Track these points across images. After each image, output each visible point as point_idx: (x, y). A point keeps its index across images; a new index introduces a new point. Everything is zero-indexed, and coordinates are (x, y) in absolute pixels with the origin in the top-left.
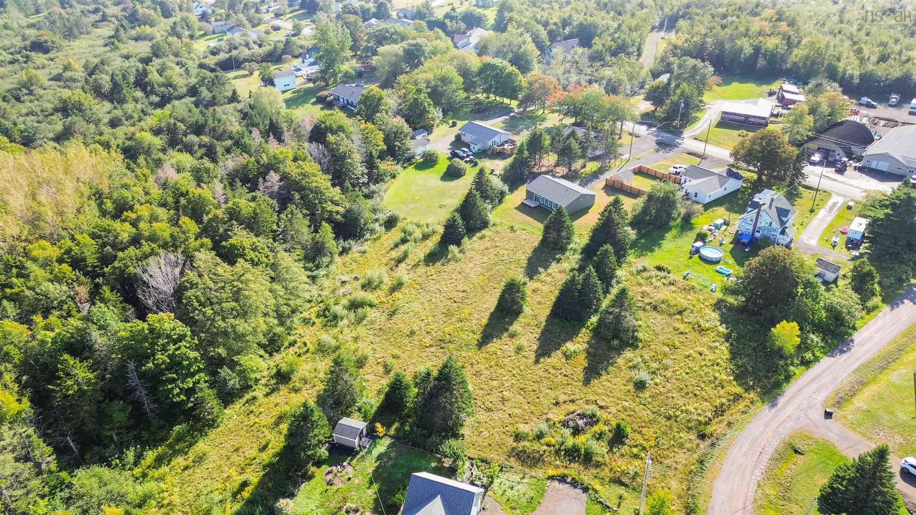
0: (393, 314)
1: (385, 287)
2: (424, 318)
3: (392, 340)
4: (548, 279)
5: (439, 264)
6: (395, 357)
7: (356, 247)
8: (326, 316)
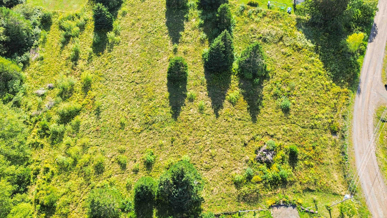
0: (98, 112)
1: (78, 88)
2: (123, 107)
3: (111, 137)
4: (188, 39)
5: (106, 51)
6: (122, 152)
7: (32, 56)
8: (48, 135)
